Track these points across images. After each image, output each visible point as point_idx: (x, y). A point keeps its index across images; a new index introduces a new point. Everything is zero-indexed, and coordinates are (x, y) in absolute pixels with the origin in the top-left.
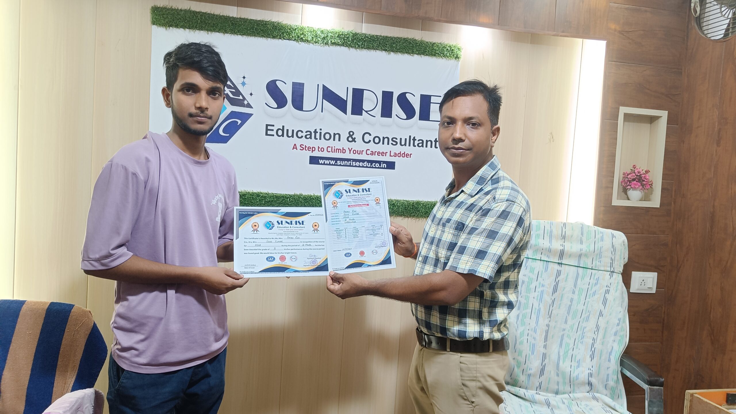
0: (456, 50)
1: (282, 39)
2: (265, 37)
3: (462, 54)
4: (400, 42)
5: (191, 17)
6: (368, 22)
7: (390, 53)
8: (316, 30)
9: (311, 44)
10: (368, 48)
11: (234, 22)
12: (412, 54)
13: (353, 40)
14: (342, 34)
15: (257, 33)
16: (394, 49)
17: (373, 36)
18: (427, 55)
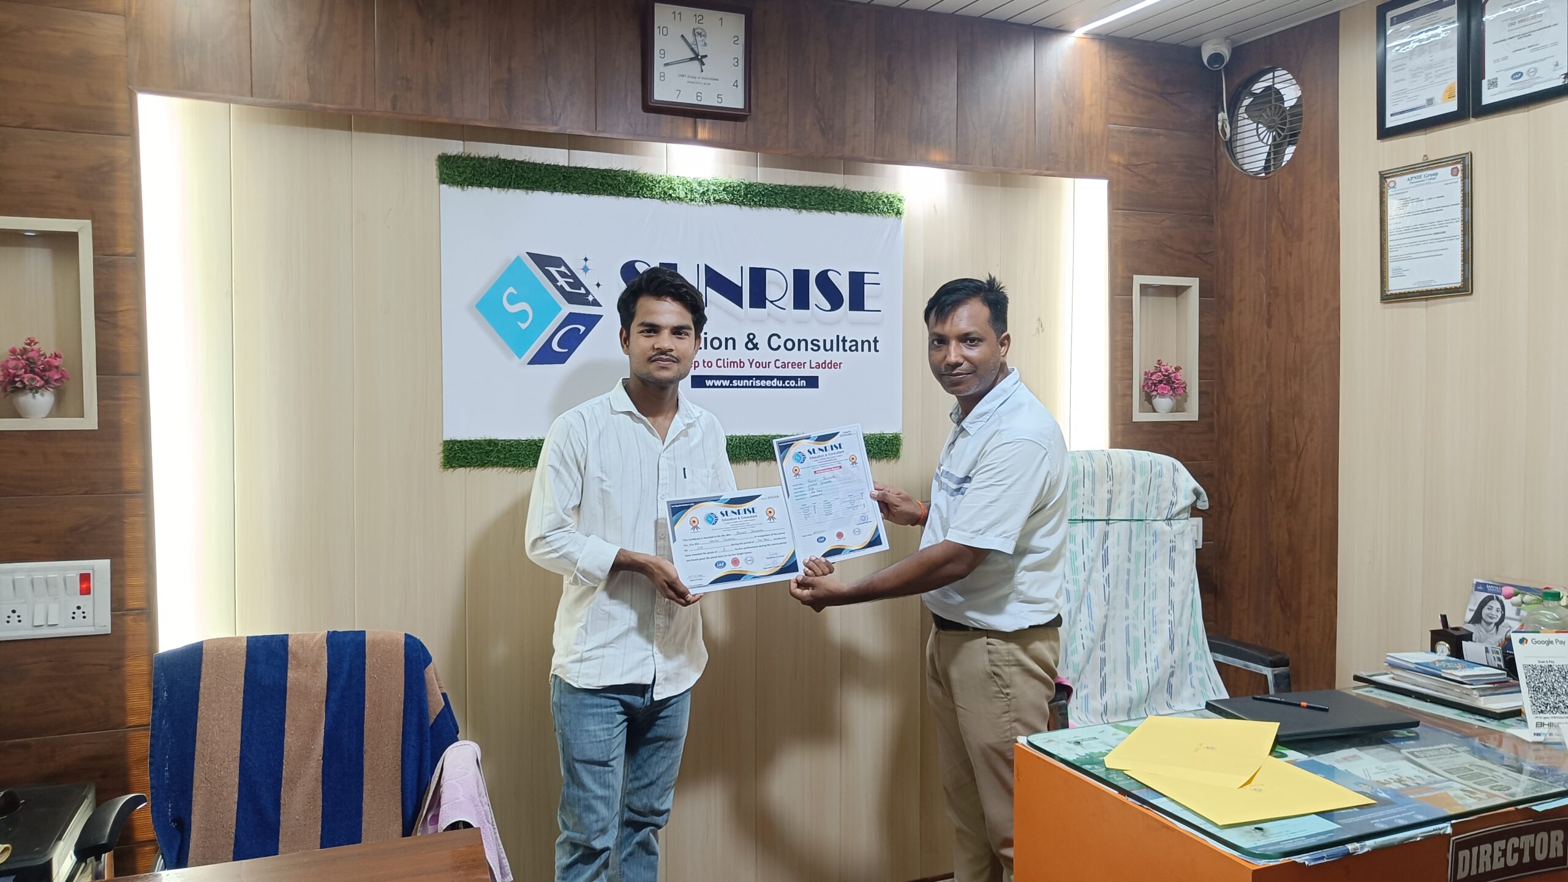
0: (896, 202)
1: (641, 197)
2: (614, 195)
3: (904, 207)
4: (814, 193)
5: (501, 169)
6: (765, 165)
7: (801, 211)
8: (691, 182)
9: (685, 203)
10: (769, 206)
11: (567, 174)
12: (832, 212)
13: (746, 195)
14: (730, 186)
15: (604, 191)
16: (808, 205)
17: (776, 186)
18: (855, 211)
